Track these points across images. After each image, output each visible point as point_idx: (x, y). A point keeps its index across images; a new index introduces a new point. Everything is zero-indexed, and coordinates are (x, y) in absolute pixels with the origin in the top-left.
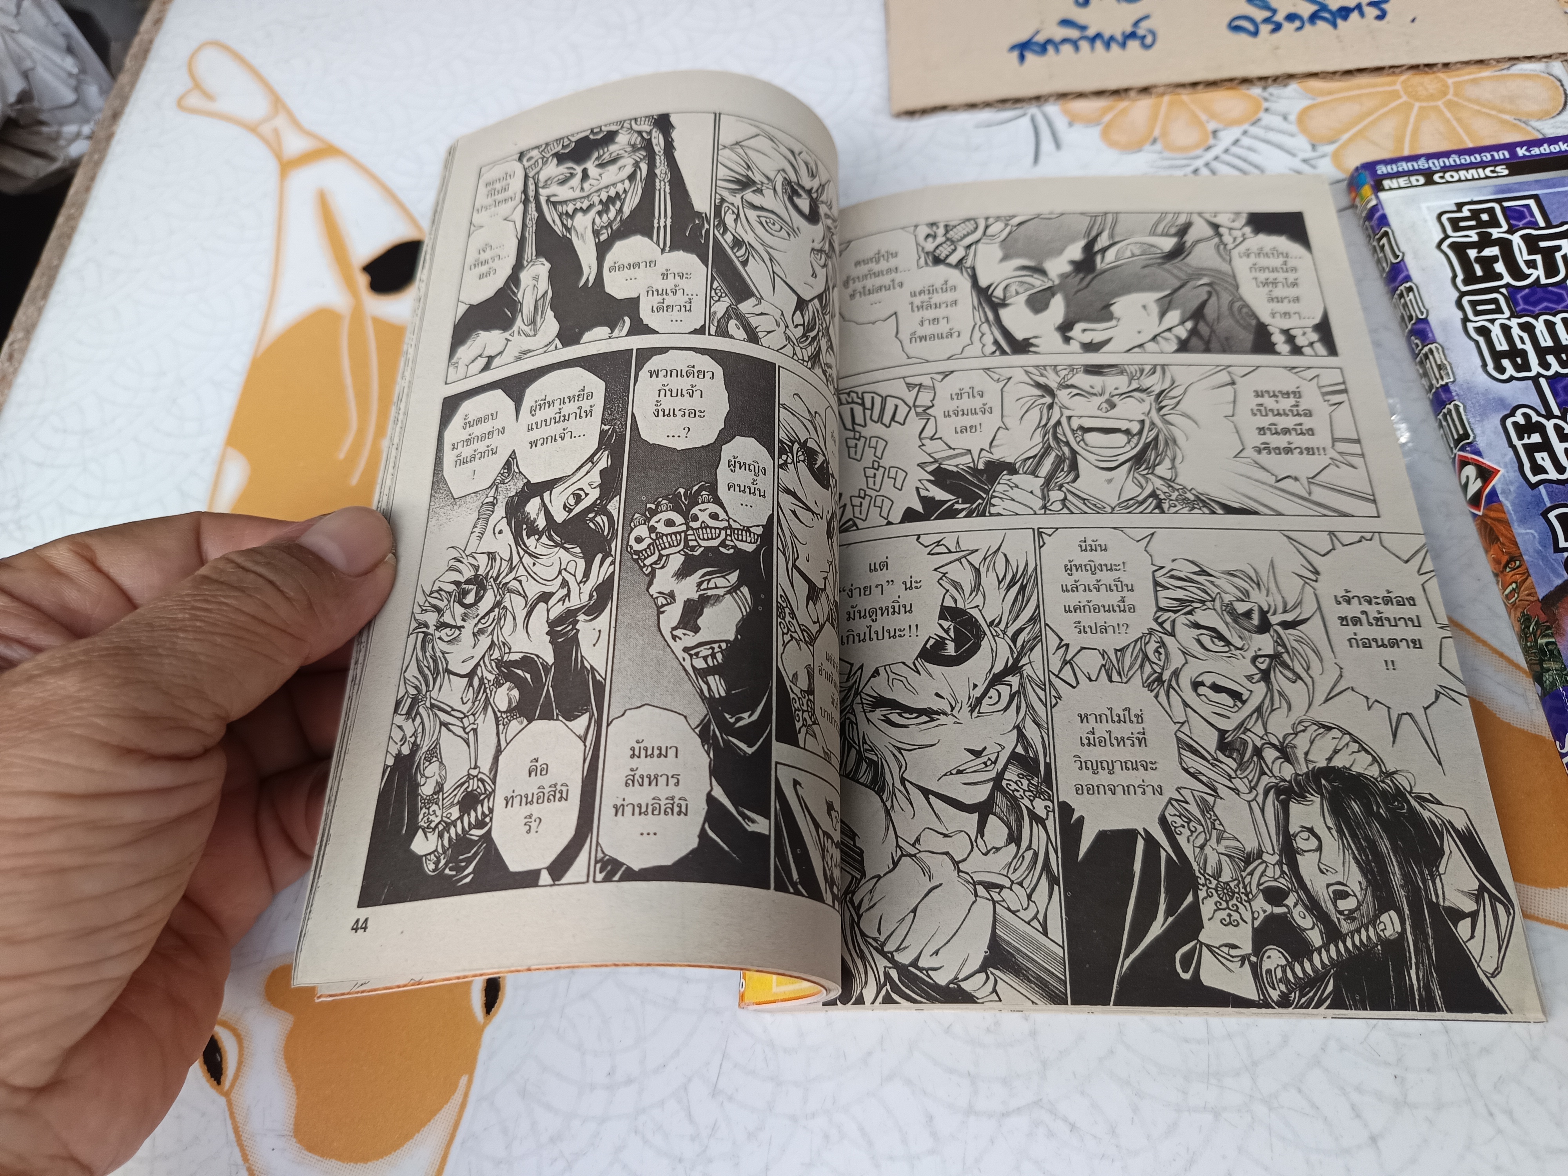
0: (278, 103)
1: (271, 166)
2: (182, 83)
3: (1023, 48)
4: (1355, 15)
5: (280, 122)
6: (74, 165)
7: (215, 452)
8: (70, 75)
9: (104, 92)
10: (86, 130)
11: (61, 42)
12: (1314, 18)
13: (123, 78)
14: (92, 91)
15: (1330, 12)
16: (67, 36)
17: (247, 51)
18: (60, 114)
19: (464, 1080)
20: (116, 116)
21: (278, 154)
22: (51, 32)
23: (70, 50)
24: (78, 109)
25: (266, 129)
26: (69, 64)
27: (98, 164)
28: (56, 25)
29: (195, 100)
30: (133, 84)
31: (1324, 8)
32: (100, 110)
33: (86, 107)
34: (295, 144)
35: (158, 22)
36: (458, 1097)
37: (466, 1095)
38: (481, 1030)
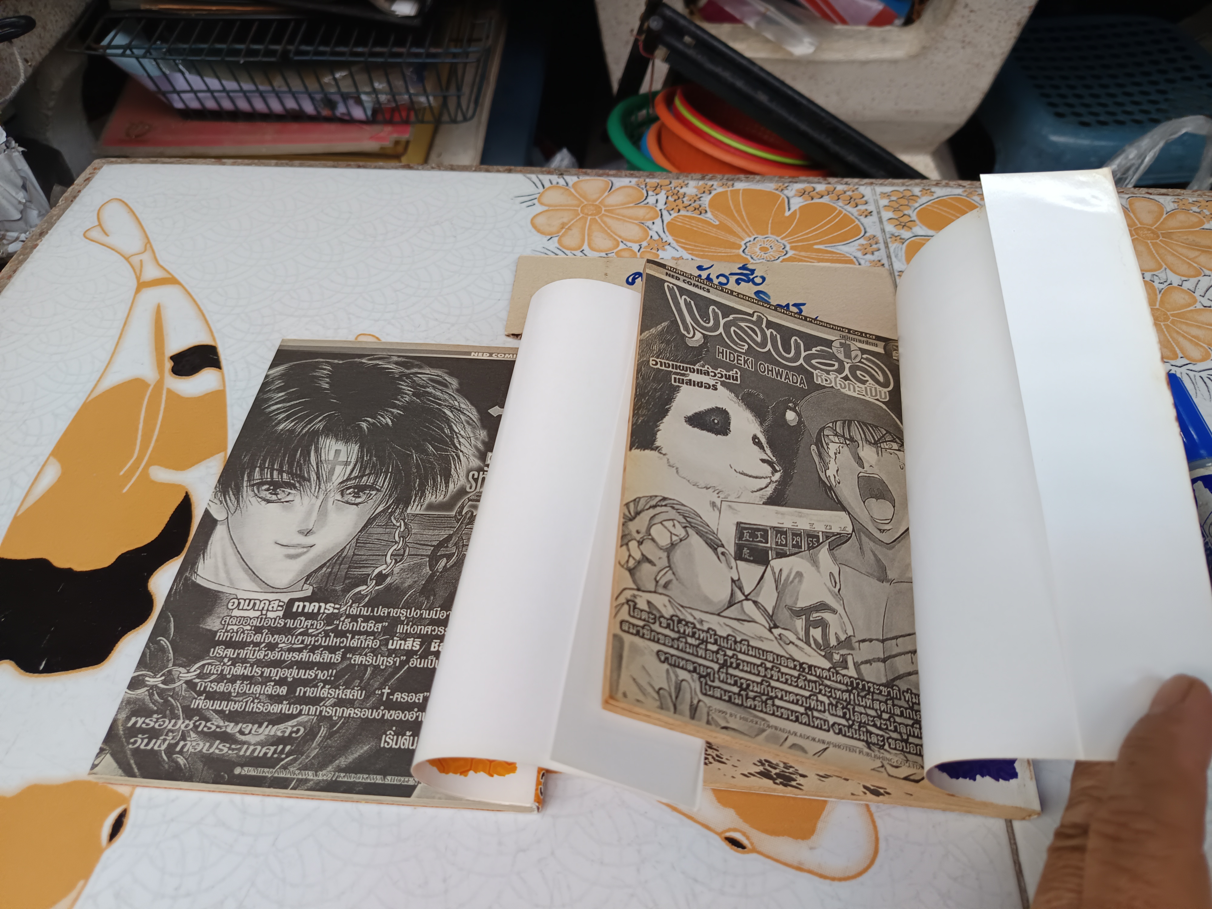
0: (148, 244)
1: (133, 284)
2: (91, 221)
5: (146, 257)
6: (10, 256)
7: (42, 459)
8: (20, 202)
9: (41, 215)
10: (23, 237)
11: (20, 182)
13: (55, 211)
14: (33, 214)
16: (24, 179)
17: (137, 209)
18: (7, 225)
19: (81, 883)
20: (42, 234)
21: (138, 278)
22: (14, 176)
23: (24, 187)
24: (21, 224)
25: (135, 260)
26: (21, 196)
27: (21, 262)
28: (18, 171)
29: (96, 234)
30: (59, 216)
32: (36, 226)
33: (27, 222)
34: (151, 273)
35: (88, 180)
36: (73, 894)
37: (79, 894)
38: (100, 851)
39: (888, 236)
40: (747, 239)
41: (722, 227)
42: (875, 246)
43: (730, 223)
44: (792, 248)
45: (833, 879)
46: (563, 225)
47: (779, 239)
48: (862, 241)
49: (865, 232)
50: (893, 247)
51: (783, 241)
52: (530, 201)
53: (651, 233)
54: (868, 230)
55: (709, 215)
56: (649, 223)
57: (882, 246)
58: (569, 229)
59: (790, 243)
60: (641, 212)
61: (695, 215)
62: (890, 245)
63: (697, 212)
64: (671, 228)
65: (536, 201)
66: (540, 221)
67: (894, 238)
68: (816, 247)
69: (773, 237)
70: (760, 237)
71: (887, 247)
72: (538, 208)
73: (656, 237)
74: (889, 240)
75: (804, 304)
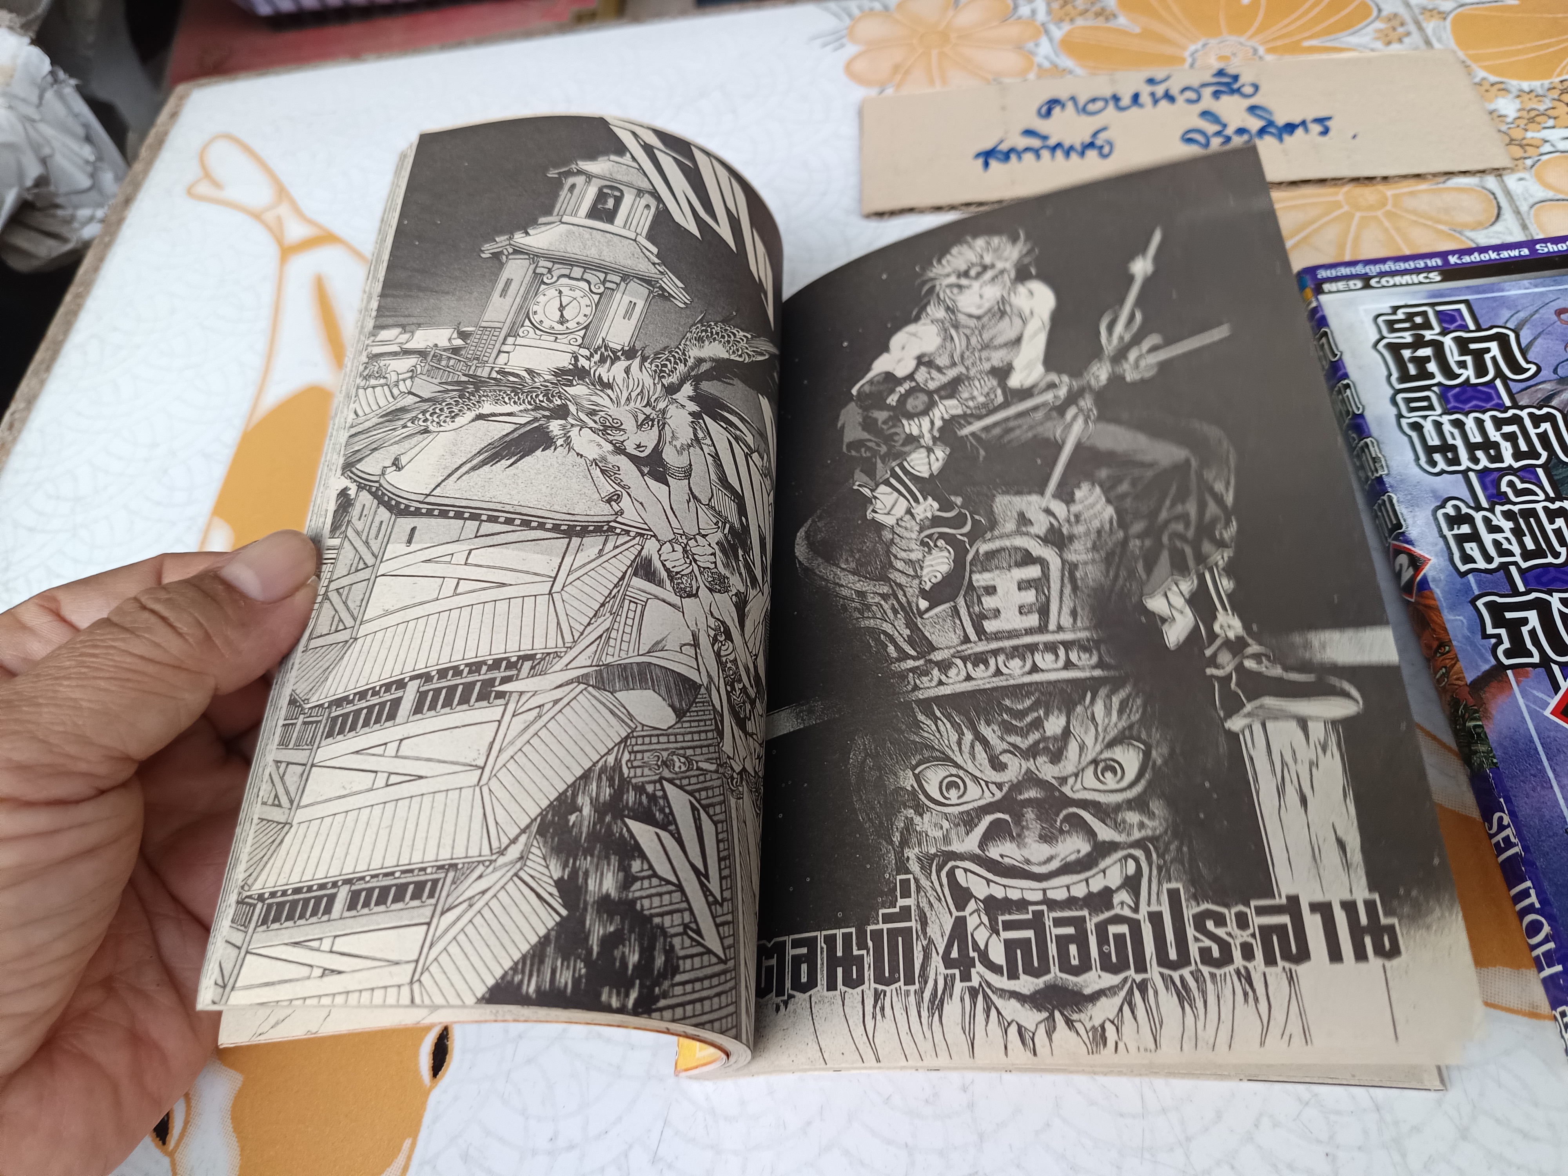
0: (282, 192)
1: (272, 251)
2: (192, 171)
3: (987, 156)
4: (1300, 131)
5: (284, 210)
6: (86, 245)
7: (202, 521)
8: (87, 162)
9: (118, 179)
10: (100, 213)
11: (81, 131)
12: (1262, 132)
13: (138, 166)
14: (107, 177)
15: (1276, 127)
16: (86, 126)
17: (257, 145)
18: (75, 199)
19: (407, 1143)
20: (128, 201)
21: (279, 239)
22: (71, 122)
23: (88, 139)
24: (93, 194)
25: (269, 217)
26: (87, 152)
27: (107, 246)
28: (76, 116)
29: (204, 188)
30: (146, 171)
31: (1271, 123)
32: (115, 196)
33: (101, 192)
34: (296, 231)
35: (175, 115)
36: (400, 1160)
37: (409, 1158)
38: (427, 1093)
39: (1417, 11)
40: (1192, 48)
41: (1147, 34)
42: (1401, 30)
43: (1158, 27)
44: (1270, 51)
46: (896, 68)
47: (1242, 39)
48: (1379, 25)
49: (1380, 10)
50: (1430, 27)
51: (1253, 43)
52: (836, 40)
53: (1039, 59)
54: (1383, 6)
55: (1122, 21)
56: (1030, 45)
57: (1412, 27)
58: (907, 72)
59: (1263, 43)
60: (1012, 31)
61: (1100, 22)
62: (1424, 25)
63: (1101, 19)
64: (1068, 45)
65: (844, 40)
66: (860, 66)
67: (1428, 14)
68: (1307, 44)
69: (1232, 39)
70: (1213, 42)
71: (1420, 28)
72: (851, 49)
73: (1046, 64)
74: (1420, 18)
75: (1329, 118)
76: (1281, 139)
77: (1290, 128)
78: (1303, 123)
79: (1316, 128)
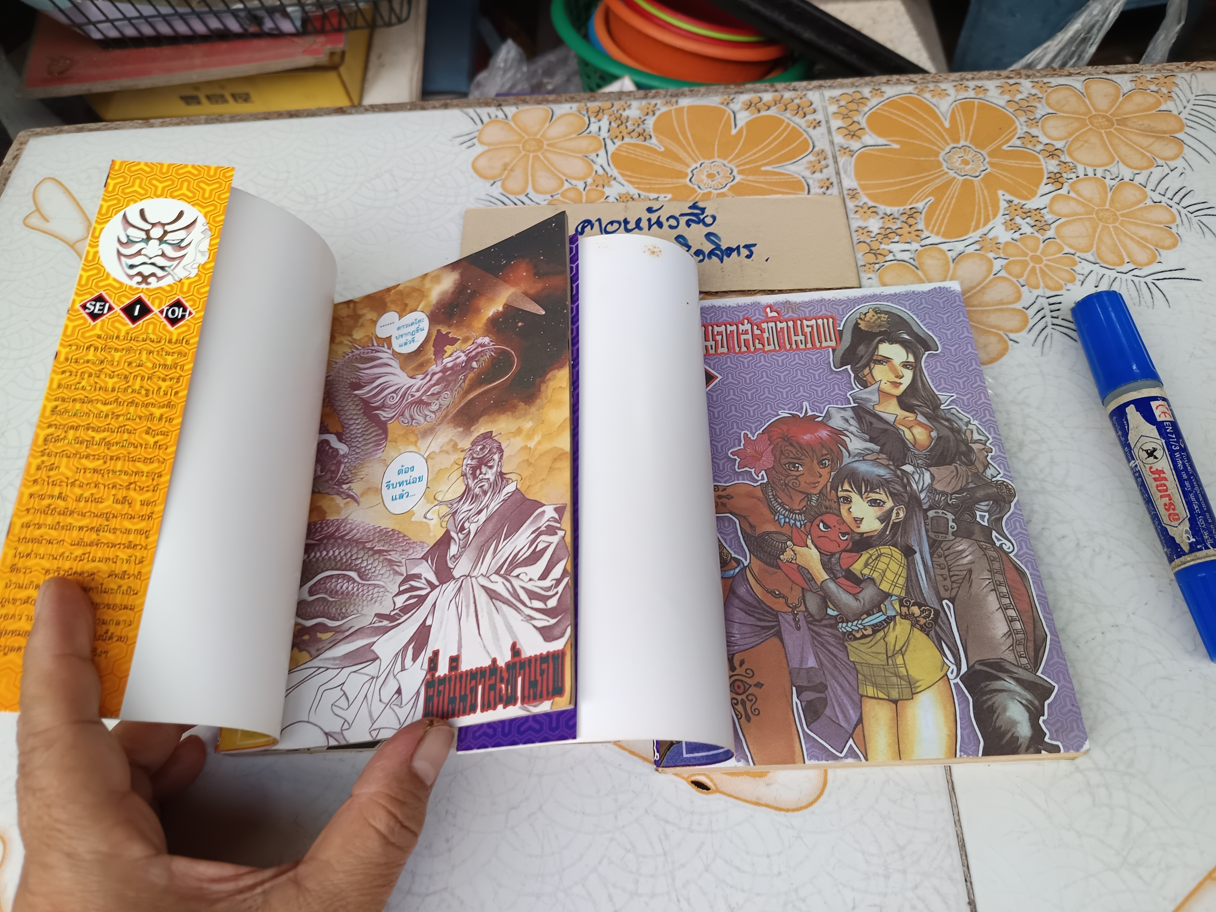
2: (28, 207)
4: (735, 254)
12: (711, 253)
15: (721, 250)
17: (73, 187)
29: (36, 220)
31: (718, 247)
35: (16, 158)
39: (837, 148)
40: (694, 166)
41: (668, 154)
42: (823, 163)
43: (676, 148)
44: (740, 172)
45: (787, 810)
46: (505, 166)
47: (725, 162)
48: (811, 158)
49: (814, 147)
50: (842, 160)
51: (730, 165)
52: (470, 140)
53: (597, 167)
54: (816, 143)
55: (654, 140)
56: (593, 156)
57: (830, 161)
58: (512, 170)
59: (737, 166)
60: (584, 143)
61: (640, 141)
62: (839, 159)
63: (641, 137)
64: (617, 159)
65: (475, 141)
66: (482, 163)
67: (843, 151)
68: (763, 169)
69: (719, 161)
70: (707, 162)
71: (836, 162)
72: (479, 149)
73: (601, 172)
74: (838, 153)
75: (755, 245)
76: (722, 261)
77: (729, 251)
78: (738, 248)
79: (744, 252)
